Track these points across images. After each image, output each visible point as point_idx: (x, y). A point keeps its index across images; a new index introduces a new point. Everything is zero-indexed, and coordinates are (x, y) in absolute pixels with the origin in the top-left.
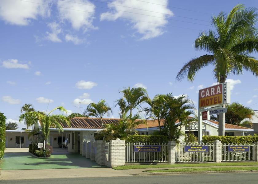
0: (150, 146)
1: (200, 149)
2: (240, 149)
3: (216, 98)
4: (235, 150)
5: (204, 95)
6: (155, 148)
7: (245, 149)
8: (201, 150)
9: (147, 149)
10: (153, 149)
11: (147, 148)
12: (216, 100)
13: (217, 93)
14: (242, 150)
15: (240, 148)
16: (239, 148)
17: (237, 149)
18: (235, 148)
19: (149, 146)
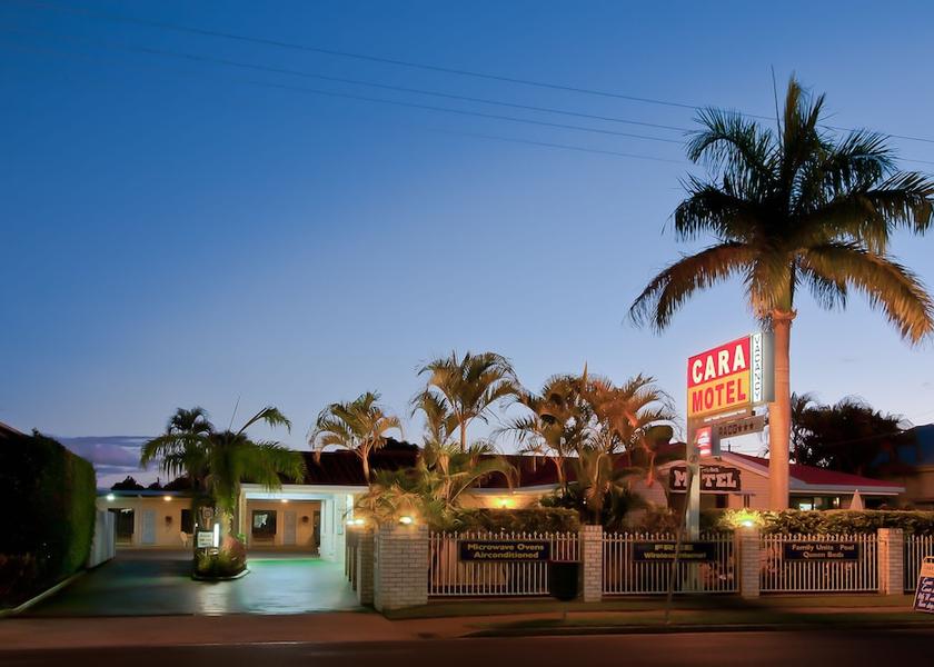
0: (515, 544)
1: (688, 552)
2: (826, 552)
3: (732, 383)
4: (807, 555)
5: (701, 375)
6: (532, 548)
7: (843, 551)
8: (689, 556)
9: (504, 551)
10: (525, 551)
11: (503, 548)
12: (732, 391)
13: (735, 368)
14: (834, 555)
15: (825, 548)
16: (822, 547)
17: (815, 551)
18: (808, 547)
19: (510, 544)
